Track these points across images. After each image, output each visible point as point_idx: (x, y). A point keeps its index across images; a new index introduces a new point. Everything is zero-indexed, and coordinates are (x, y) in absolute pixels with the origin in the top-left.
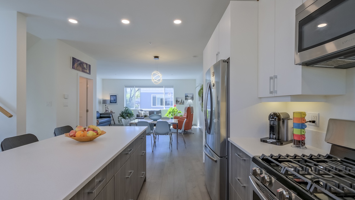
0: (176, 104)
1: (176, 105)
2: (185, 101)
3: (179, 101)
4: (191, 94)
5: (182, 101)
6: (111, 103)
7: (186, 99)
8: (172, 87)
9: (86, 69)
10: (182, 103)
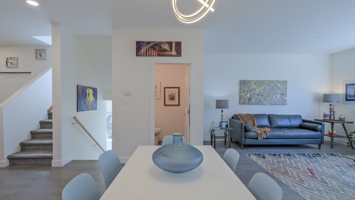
6: (347, 100)
9: (168, 51)
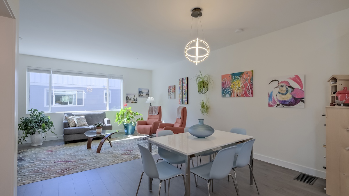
0: (127, 102)
1: (128, 104)
2: (138, 98)
3: (130, 99)
4: (146, 89)
5: (135, 99)
7: (140, 96)
8: (121, 78)
10: (135, 101)
